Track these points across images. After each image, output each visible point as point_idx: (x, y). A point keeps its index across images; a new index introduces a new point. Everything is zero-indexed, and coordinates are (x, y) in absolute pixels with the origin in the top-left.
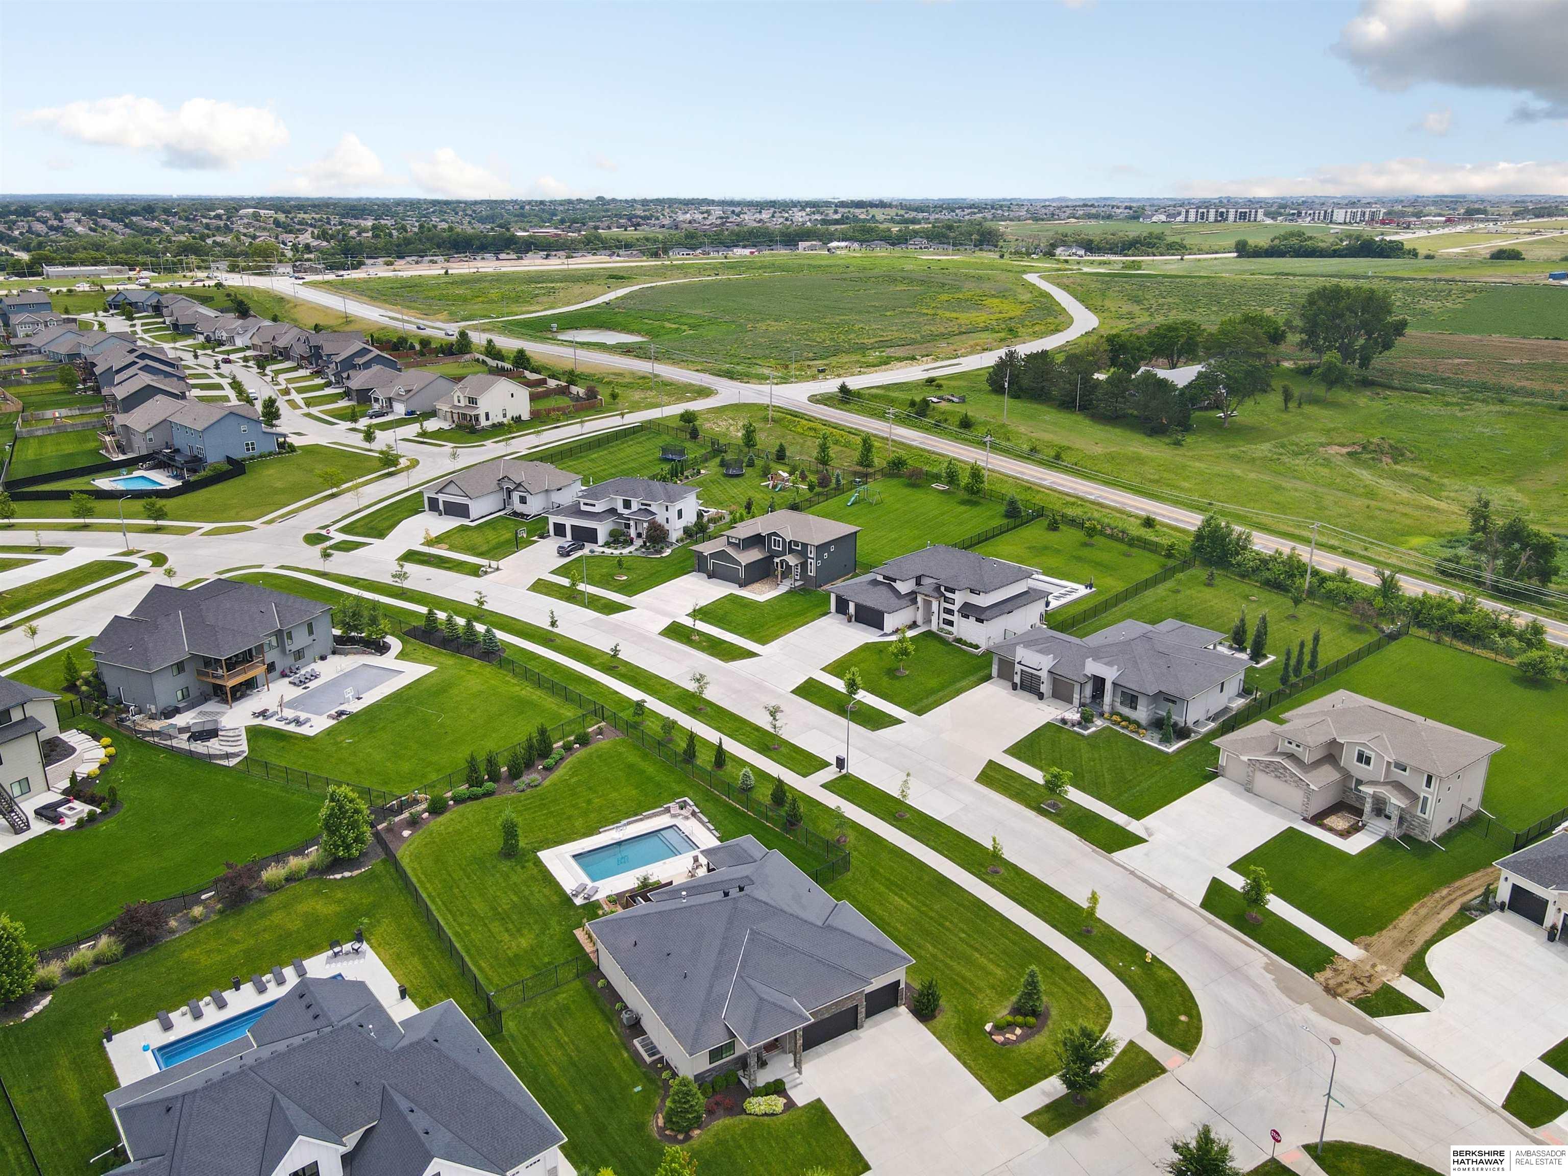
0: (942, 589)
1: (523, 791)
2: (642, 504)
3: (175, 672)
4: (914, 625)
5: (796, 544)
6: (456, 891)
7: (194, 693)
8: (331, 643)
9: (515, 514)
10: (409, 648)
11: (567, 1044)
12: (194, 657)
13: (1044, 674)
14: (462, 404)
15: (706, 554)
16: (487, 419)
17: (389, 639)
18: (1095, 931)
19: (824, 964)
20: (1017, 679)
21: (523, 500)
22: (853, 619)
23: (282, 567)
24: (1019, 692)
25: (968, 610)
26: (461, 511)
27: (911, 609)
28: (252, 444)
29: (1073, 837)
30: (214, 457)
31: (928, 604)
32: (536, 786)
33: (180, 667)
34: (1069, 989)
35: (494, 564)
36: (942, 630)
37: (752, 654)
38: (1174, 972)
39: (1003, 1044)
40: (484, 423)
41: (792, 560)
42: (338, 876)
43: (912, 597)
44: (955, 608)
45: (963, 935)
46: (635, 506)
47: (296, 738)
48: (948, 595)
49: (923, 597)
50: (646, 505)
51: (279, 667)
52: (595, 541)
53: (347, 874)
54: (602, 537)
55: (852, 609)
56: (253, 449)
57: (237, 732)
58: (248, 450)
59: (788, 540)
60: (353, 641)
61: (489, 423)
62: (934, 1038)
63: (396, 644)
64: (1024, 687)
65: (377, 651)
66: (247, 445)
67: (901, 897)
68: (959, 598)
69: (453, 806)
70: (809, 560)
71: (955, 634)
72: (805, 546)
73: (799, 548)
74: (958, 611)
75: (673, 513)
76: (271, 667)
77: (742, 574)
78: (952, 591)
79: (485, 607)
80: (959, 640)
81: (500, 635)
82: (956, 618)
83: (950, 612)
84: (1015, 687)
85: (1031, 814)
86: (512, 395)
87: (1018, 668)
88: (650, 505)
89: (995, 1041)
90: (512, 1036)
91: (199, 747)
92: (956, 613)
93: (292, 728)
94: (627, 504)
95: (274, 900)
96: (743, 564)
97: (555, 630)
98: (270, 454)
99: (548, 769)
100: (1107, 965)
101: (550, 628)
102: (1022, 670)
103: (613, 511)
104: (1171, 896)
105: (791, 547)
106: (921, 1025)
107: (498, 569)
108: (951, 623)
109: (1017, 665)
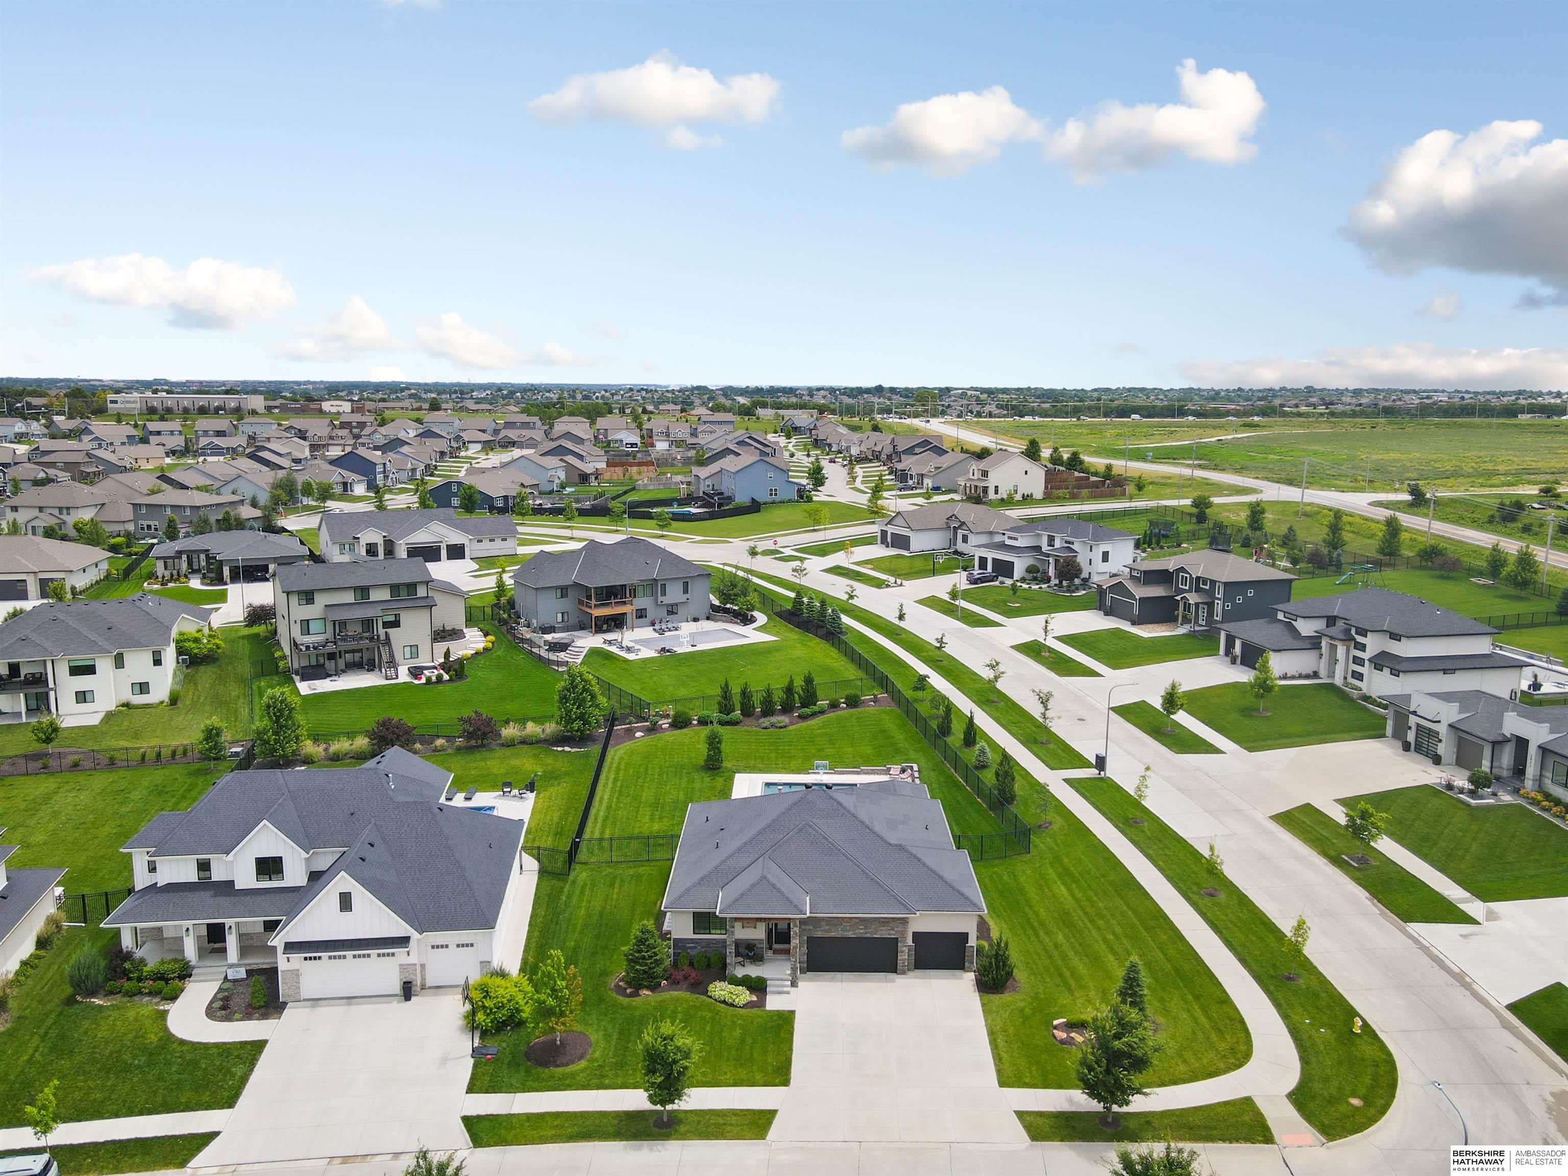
0: (1353, 631)
1: (765, 728)
2: (1066, 542)
3: (559, 595)
4: (1316, 675)
5: (1205, 581)
6: (640, 780)
7: (573, 620)
8: (706, 609)
9: (956, 552)
10: (772, 624)
11: (612, 899)
12: (576, 585)
13: (1442, 729)
14: (975, 477)
15: (1105, 587)
16: (996, 492)
17: (756, 614)
18: (1302, 982)
19: (867, 876)
20: (1411, 737)
21: (965, 539)
22: (1239, 661)
23: (724, 564)
24: (1412, 754)
25: (1382, 661)
26: (901, 542)
27: (1313, 654)
28: (776, 490)
29: (1362, 894)
30: (742, 499)
31: (1333, 648)
32: (781, 727)
33: (564, 591)
34: (1203, 1020)
35: (899, 581)
36: (1346, 684)
37: (1094, 674)
38: (1389, 1054)
39: (1062, 1042)
40: (991, 495)
41: (1193, 598)
42: (560, 749)
43: (1314, 643)
44: (1366, 656)
45: (1110, 937)
46: (1058, 543)
47: (618, 660)
48: (1359, 639)
49: (1328, 640)
50: (1070, 543)
51: (651, 615)
52: (1011, 576)
53: (567, 749)
54: (1018, 572)
55: (1238, 649)
56: (776, 495)
57: (582, 650)
58: (771, 495)
59: (1194, 576)
60: (727, 611)
61: (999, 496)
62: (980, 1008)
63: (761, 618)
64: (1419, 749)
65: (741, 621)
66: (771, 490)
67: (1069, 889)
68: (1373, 644)
69: (695, 725)
70: (1216, 601)
71: (1365, 691)
72: (1213, 582)
73: (1207, 587)
74: (1369, 660)
75: (1097, 555)
76: (641, 614)
77: (1136, 611)
78: (1363, 632)
79: (854, 602)
80: (1367, 698)
81: (845, 619)
82: (1365, 670)
83: (1358, 661)
84: (1406, 747)
85: (1321, 862)
86: (1026, 473)
87: (1413, 720)
88: (1073, 543)
89: (1054, 1036)
90: (574, 882)
91: (553, 656)
92: (1367, 663)
93: (623, 654)
94: (1051, 542)
95: (500, 752)
96: (1137, 597)
97: (902, 624)
98: (790, 501)
99: (803, 718)
100: (1285, 1017)
101: (896, 621)
102: (1418, 725)
103: (1038, 549)
104: (1467, 986)
105: (1198, 583)
106: (977, 993)
107: (901, 585)
108: (1359, 676)
109: (1412, 717)
